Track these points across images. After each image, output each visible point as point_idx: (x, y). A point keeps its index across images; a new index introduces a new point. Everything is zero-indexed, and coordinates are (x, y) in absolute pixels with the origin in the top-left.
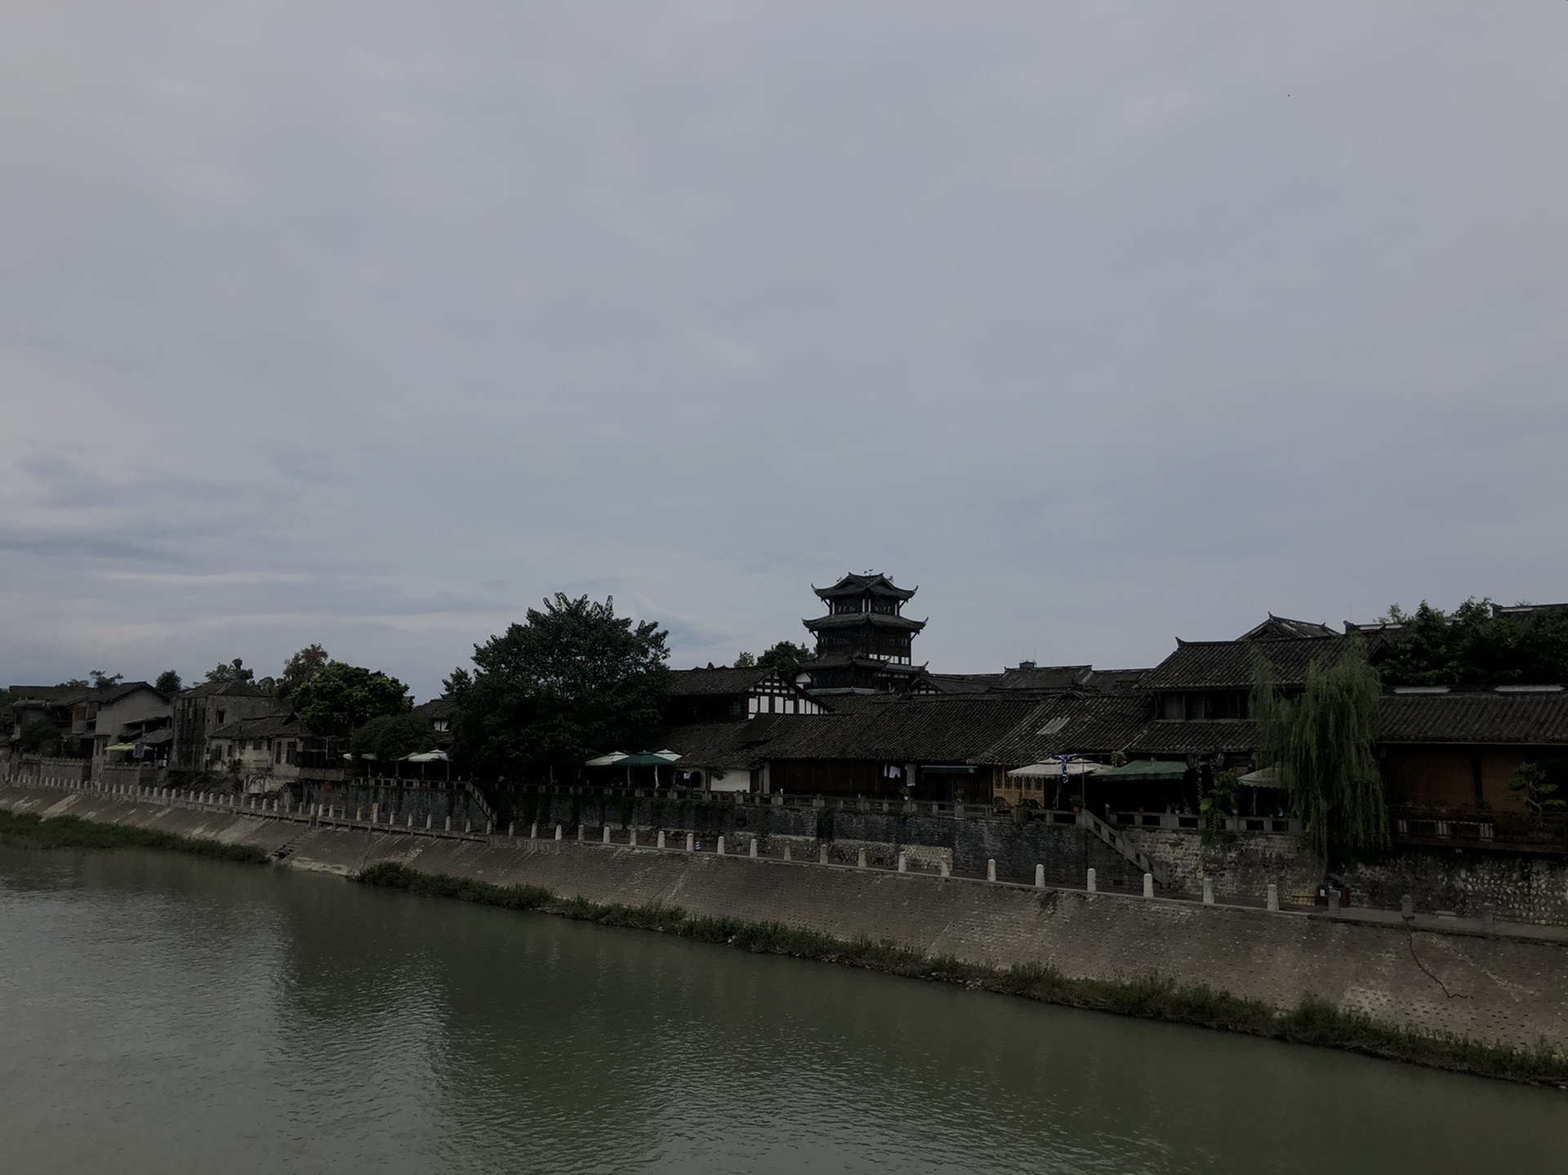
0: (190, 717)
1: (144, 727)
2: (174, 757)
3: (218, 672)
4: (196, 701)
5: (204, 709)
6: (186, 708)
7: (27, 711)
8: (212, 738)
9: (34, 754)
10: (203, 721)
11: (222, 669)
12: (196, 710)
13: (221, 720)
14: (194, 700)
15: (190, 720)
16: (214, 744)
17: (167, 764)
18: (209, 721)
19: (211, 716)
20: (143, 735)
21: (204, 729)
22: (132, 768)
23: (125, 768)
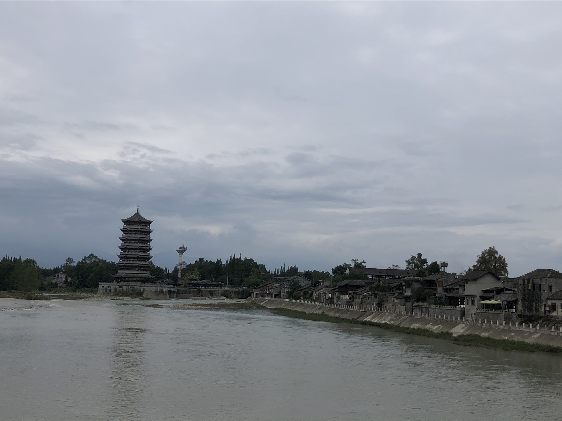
0: (530, 288)
1: (495, 292)
2: (520, 308)
3: (411, 260)
4: (533, 280)
5: (540, 285)
6: (526, 284)
7: (414, 282)
8: (548, 299)
9: (424, 303)
10: (540, 290)
11: (413, 258)
12: (534, 285)
13: (551, 290)
14: (531, 280)
15: (530, 290)
16: (550, 302)
17: (516, 311)
18: (544, 291)
19: (545, 287)
20: (495, 296)
21: (541, 295)
22: (498, 312)
23: (493, 312)
